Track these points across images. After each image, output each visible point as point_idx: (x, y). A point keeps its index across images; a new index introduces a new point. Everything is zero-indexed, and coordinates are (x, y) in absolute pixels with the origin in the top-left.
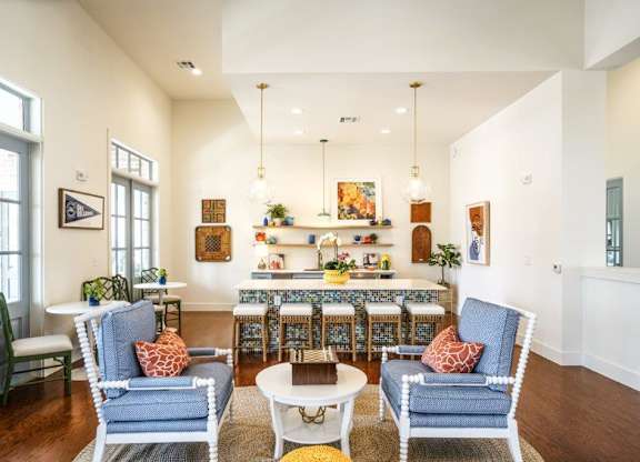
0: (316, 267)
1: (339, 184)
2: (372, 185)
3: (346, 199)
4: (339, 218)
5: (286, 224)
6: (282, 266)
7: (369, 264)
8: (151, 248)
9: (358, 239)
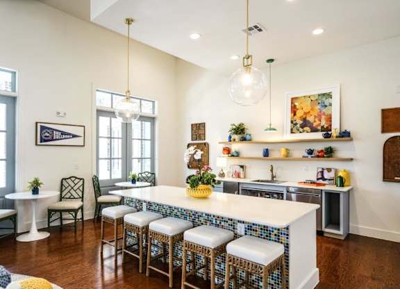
0: (270, 179)
1: (292, 99)
2: (329, 95)
3: (300, 113)
4: (292, 132)
5: (244, 139)
6: (242, 176)
7: (323, 178)
8: (152, 158)
9: (310, 152)
